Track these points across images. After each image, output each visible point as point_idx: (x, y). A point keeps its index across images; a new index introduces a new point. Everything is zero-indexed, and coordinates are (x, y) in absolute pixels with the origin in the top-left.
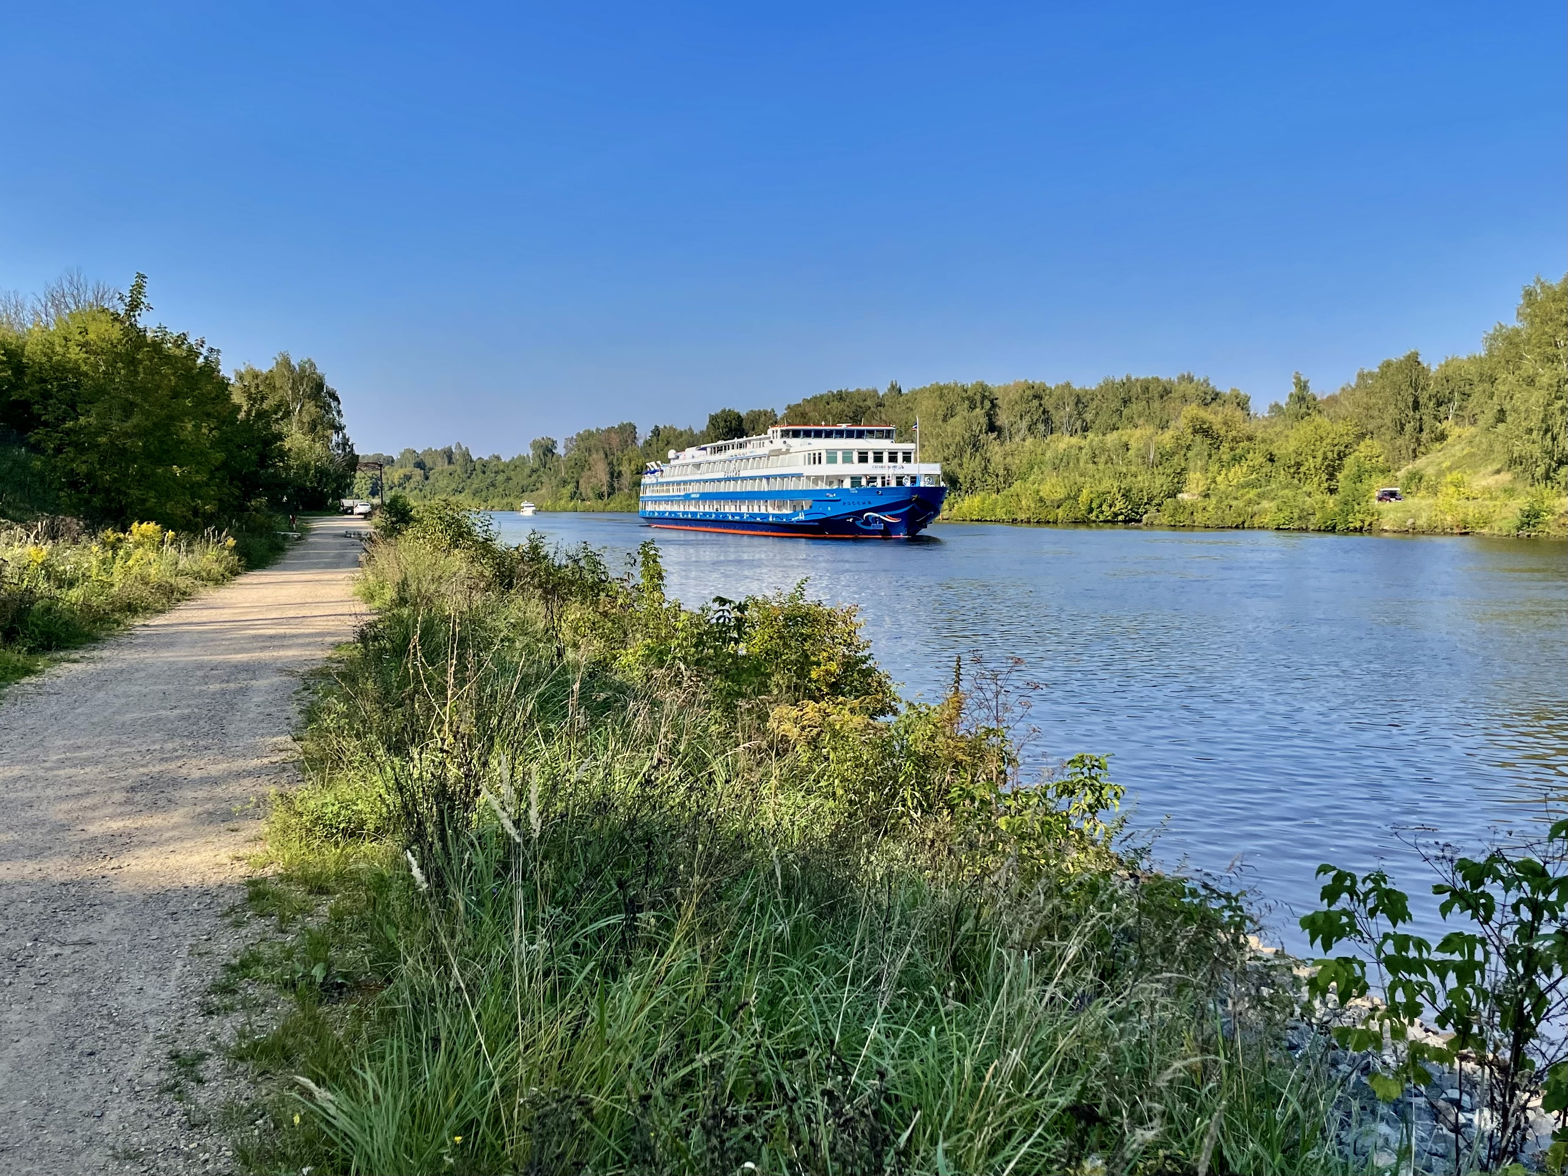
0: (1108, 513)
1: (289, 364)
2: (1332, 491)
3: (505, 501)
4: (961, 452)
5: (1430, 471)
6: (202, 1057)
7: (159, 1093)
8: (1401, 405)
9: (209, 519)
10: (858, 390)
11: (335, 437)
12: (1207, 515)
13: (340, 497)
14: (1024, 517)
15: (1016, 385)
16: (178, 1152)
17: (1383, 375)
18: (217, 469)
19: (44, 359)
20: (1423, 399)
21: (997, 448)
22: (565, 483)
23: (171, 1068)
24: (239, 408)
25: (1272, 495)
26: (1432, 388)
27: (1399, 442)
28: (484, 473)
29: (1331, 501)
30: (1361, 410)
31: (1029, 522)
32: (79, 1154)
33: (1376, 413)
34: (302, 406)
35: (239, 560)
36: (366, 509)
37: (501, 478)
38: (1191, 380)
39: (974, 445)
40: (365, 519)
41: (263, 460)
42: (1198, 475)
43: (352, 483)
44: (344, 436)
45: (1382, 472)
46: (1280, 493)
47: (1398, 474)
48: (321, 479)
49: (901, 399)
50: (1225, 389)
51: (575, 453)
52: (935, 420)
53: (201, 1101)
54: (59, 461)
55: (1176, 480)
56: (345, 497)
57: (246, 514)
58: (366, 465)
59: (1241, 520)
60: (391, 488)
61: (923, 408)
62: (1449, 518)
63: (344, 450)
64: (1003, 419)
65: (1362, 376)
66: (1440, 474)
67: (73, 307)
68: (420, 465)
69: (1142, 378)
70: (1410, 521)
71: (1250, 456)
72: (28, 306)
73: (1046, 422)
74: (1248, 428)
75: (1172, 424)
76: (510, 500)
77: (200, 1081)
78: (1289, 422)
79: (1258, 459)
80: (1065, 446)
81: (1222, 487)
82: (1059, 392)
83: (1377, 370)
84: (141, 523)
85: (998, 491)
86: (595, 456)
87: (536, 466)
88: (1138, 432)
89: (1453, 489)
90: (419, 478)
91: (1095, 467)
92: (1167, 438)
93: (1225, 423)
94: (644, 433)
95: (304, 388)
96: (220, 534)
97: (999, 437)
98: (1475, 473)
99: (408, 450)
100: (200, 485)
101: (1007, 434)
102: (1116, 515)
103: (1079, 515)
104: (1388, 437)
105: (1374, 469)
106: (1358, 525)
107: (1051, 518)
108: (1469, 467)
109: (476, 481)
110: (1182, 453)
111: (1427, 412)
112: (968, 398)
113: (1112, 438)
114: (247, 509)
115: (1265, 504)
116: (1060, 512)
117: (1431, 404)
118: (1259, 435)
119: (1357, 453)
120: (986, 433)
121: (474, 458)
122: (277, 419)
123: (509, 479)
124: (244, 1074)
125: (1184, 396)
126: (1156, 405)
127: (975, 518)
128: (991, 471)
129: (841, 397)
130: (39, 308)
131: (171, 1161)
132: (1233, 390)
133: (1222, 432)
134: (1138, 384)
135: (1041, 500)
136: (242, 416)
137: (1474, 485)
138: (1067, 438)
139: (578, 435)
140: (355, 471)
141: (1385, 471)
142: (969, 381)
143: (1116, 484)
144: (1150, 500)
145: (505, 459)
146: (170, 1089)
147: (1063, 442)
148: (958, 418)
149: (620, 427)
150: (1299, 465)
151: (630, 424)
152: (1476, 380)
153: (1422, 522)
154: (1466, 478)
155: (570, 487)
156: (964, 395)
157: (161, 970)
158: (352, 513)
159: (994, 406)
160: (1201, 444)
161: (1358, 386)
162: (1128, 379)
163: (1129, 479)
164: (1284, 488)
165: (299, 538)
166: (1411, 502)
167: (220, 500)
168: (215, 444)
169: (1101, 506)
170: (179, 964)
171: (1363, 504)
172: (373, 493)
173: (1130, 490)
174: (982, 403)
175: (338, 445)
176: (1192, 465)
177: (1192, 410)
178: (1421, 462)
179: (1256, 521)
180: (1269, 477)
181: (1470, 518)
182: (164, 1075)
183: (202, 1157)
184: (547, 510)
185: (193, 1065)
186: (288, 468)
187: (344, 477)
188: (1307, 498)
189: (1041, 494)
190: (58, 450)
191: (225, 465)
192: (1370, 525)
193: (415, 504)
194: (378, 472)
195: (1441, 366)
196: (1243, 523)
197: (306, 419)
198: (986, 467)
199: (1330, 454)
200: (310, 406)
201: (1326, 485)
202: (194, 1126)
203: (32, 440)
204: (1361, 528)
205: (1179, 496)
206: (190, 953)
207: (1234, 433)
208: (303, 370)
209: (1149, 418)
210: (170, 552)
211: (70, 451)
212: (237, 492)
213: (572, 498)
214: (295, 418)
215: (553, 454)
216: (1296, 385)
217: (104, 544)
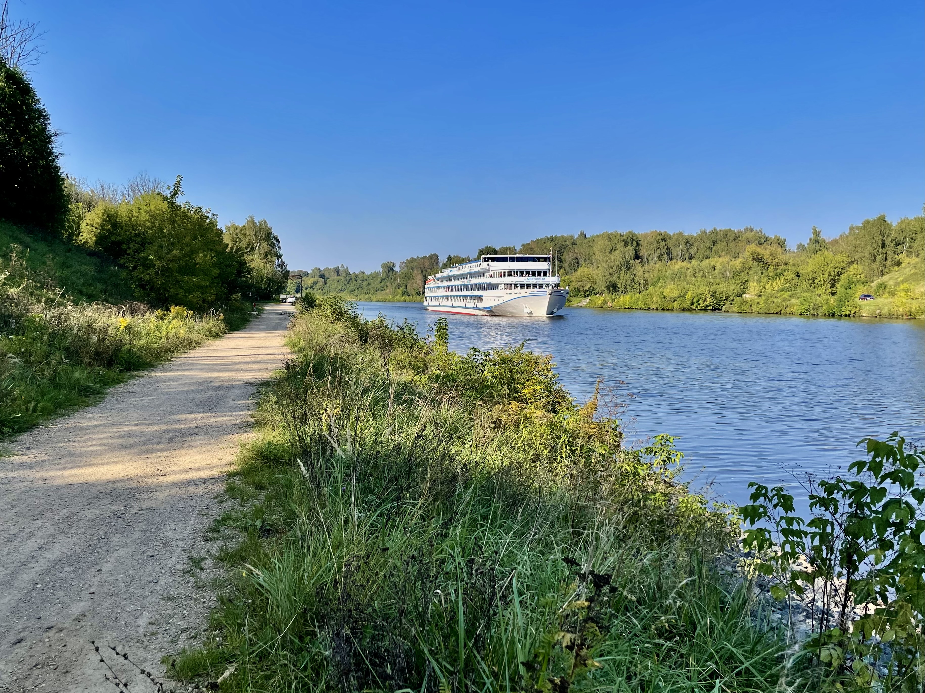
0: (703, 305)
1: (253, 222)
2: (833, 294)
3: (367, 296)
4: (620, 270)
5: (891, 283)
6: (203, 559)
7: (184, 573)
8: (875, 245)
9: (211, 304)
10: (562, 236)
11: (277, 261)
12: (759, 306)
13: (279, 293)
14: (654, 307)
15: (652, 233)
16: (191, 598)
17: (864, 228)
18: (215, 278)
19: (128, 219)
20: (887, 241)
21: (640, 268)
22: (399, 286)
23: (189, 563)
24: (227, 246)
25: (798, 295)
26: (893, 235)
27: (873, 266)
28: (356, 280)
29: (832, 300)
30: (850, 248)
31: (657, 309)
32: (147, 597)
33: (860, 250)
34: (260, 244)
35: (226, 326)
36: (293, 300)
37: (365, 283)
38: (752, 230)
39: (627, 267)
40: (292, 305)
41: (239, 273)
42: (755, 284)
43: (286, 286)
44: (282, 260)
45: (863, 283)
46: (803, 295)
47: (872, 284)
48: (269, 284)
49: (586, 241)
50: (772, 236)
51: (405, 270)
52: (605, 252)
53: (202, 578)
54: (134, 274)
55: (742, 287)
56: (282, 293)
57: (230, 302)
58: (293, 276)
59: (780, 309)
60: (307, 289)
61: (599, 246)
62: (901, 310)
63: (282, 268)
64: (643, 252)
65: (852, 228)
66: (897, 284)
67: (142, 192)
68: (322, 276)
69: (723, 229)
70: (878, 311)
71: (786, 273)
72: (119, 191)
73: (668, 254)
74: (784, 257)
75: (741, 255)
76: (370, 295)
77: (202, 569)
78: (809, 254)
79: (791, 275)
80: (678, 267)
81: (769, 291)
82: (676, 237)
83: (861, 225)
84: (176, 306)
85: (640, 292)
86: (416, 272)
87: (384, 277)
88: (721, 260)
89: (904, 293)
90: (321, 283)
91: (695, 279)
92: (737, 263)
93: (771, 255)
94: (443, 259)
95: (262, 235)
96: (216, 312)
97: (641, 262)
98: (917, 284)
99: (315, 268)
100: (206, 287)
101: (646, 260)
102: (707, 306)
103: (686, 306)
104: (867, 264)
105: (858, 281)
106: (848, 313)
107: (670, 307)
108: (914, 281)
109: (351, 285)
110: (746, 271)
111: (889, 250)
112: (624, 241)
113: (706, 262)
114: (231, 300)
115: (794, 301)
116: (675, 304)
117: (892, 245)
118: (792, 261)
119: (848, 272)
120: (634, 260)
121: (351, 273)
122: (247, 252)
123: (369, 284)
124: (223, 567)
125: (748, 239)
126: (732, 244)
127: (626, 307)
128: (636, 281)
129: (552, 239)
130: (125, 192)
131: (189, 602)
132: (776, 236)
133: (770, 260)
134: (722, 233)
135: (665, 298)
136: (228, 249)
137: (916, 291)
138: (680, 263)
139: (407, 260)
140: (288, 279)
141: (864, 283)
142: (624, 231)
143: (707, 289)
144: (727, 298)
145: (368, 273)
146: (188, 572)
147: (678, 265)
148: (618, 252)
149: (430, 256)
150: (814, 279)
151: (435, 255)
152: (919, 231)
153: (885, 311)
154: (912, 287)
155: (402, 289)
156: (622, 239)
157: (184, 521)
158: (286, 302)
159: (638, 245)
160: (756, 267)
161: (850, 234)
162: (715, 229)
163: (715, 286)
164: (804, 292)
165: (258, 315)
166: (879, 301)
167: (216, 294)
168: (214, 265)
169: (698, 301)
170: (193, 519)
171: (851, 301)
172: (297, 291)
173: (715, 292)
174: (632, 243)
175: (279, 265)
176: (751, 279)
177: (752, 247)
178: (885, 278)
179: (788, 310)
180: (796, 286)
181: (913, 310)
182: (185, 566)
183: (202, 600)
184: (389, 301)
185: (199, 562)
186: (251, 278)
187: (281, 283)
188: (818, 298)
189: (664, 294)
190: (135, 268)
191: (219, 276)
192: (855, 313)
193: (319, 297)
194: (300, 280)
195: (898, 223)
196: (781, 311)
197: (262, 251)
198: (633, 279)
199: (833, 273)
200: (264, 245)
201: (830, 290)
202: (199, 587)
203: (121, 262)
204: (849, 316)
205: (744, 295)
206: (198, 514)
207: (776, 261)
208: (261, 225)
209: (728, 252)
210: (191, 322)
211: (140, 268)
212: (225, 291)
213: (403, 295)
214: (256, 251)
215: (393, 270)
216: (814, 233)
217: (157, 317)
